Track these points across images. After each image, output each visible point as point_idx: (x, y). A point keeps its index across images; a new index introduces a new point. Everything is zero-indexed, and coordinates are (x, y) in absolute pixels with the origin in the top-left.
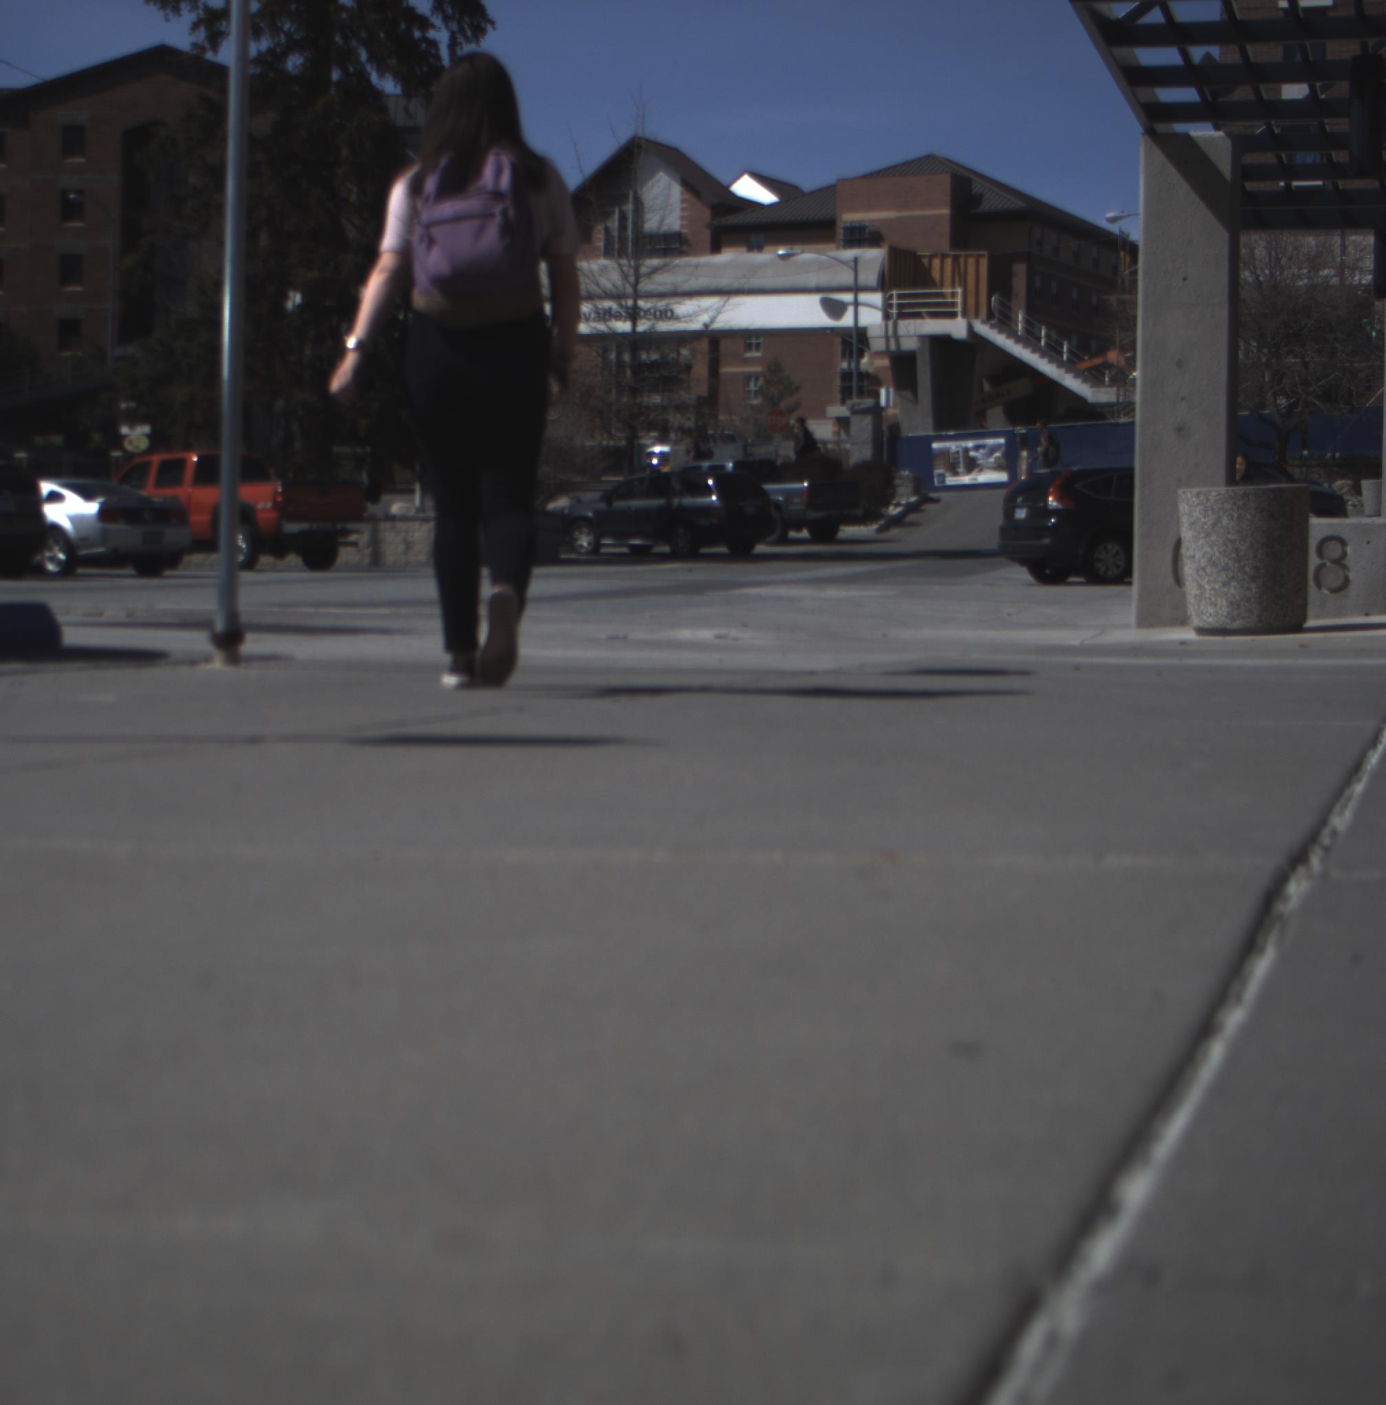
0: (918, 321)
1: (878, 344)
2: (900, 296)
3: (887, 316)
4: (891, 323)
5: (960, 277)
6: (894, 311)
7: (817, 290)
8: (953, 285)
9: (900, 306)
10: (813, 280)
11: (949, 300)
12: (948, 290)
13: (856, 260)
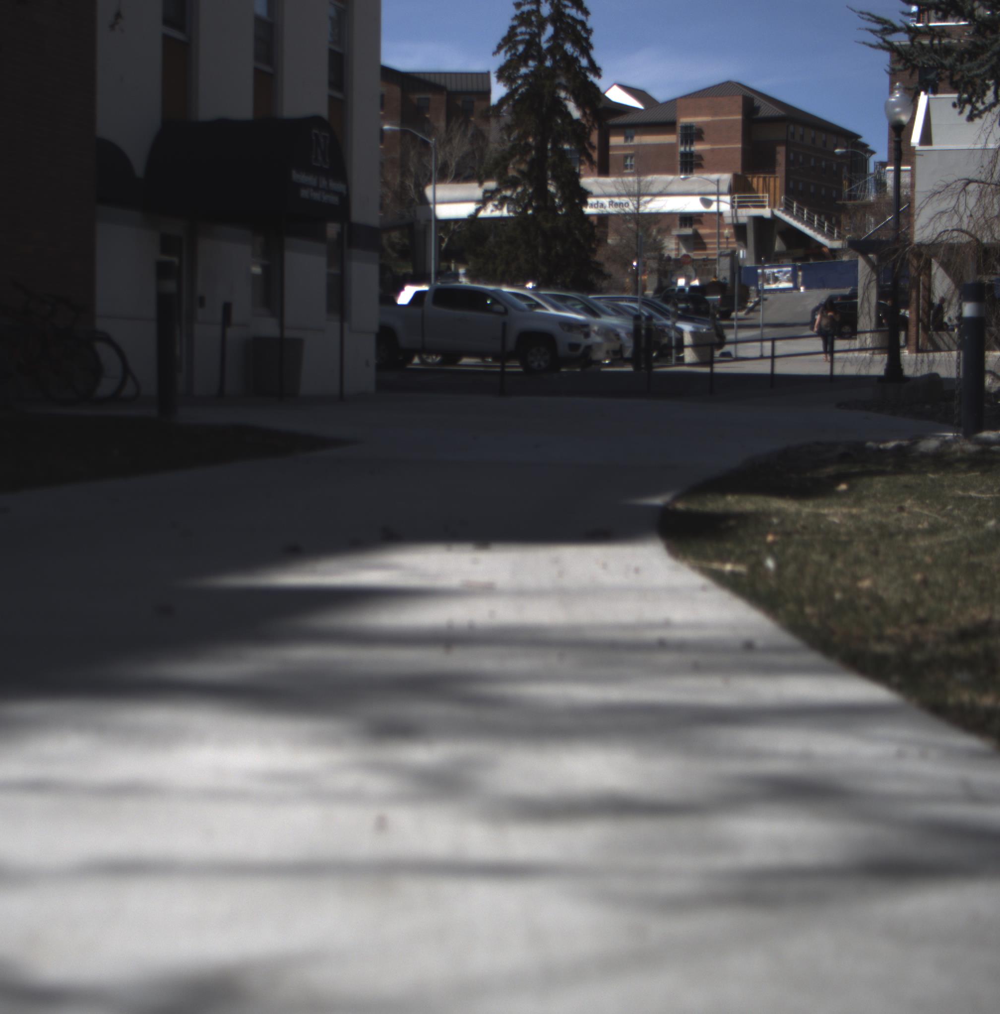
0: (748, 210)
1: (728, 220)
2: (739, 198)
3: (732, 207)
4: (734, 210)
5: (766, 189)
6: (736, 204)
7: (699, 194)
8: (763, 193)
9: (739, 202)
10: (697, 188)
11: (761, 199)
12: (761, 195)
13: (718, 181)
